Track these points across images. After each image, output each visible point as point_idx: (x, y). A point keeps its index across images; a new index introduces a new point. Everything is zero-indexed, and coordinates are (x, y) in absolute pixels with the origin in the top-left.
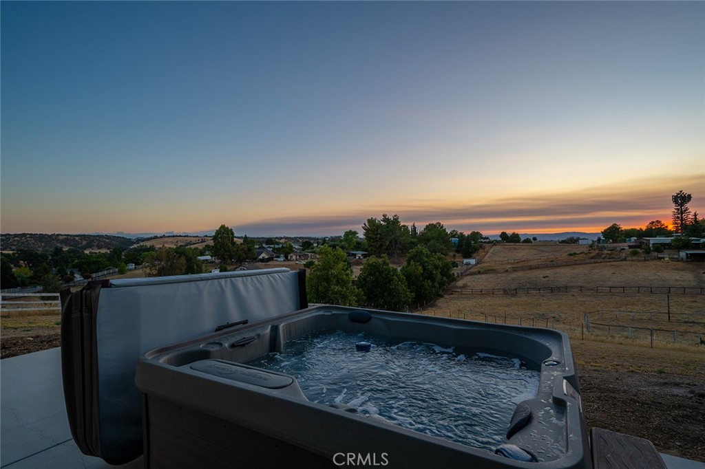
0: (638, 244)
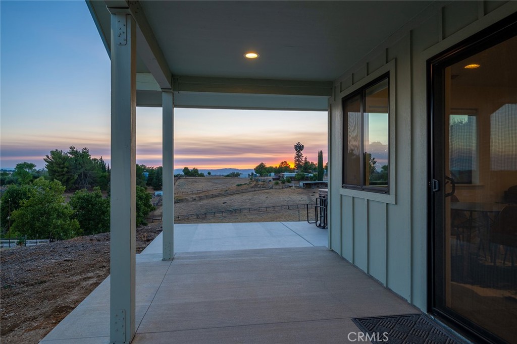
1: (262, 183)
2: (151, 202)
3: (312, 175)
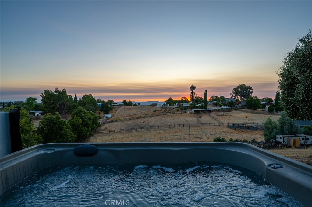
0: (179, 106)
1: (169, 110)
2: (100, 121)
3: (200, 105)
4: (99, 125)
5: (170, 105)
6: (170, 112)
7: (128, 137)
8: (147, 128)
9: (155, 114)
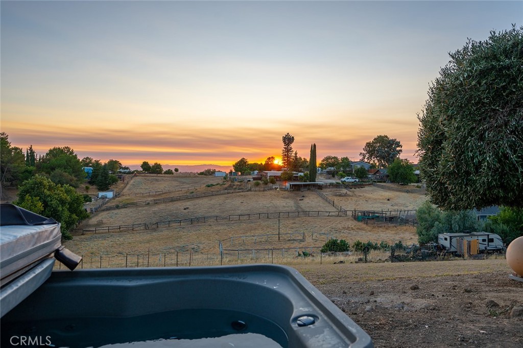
0: (260, 177)
1: (239, 183)
2: (88, 207)
3: (302, 174)
4: (83, 216)
5: (242, 174)
6: (242, 189)
7: (149, 242)
8: (192, 221)
9: (210, 192)
